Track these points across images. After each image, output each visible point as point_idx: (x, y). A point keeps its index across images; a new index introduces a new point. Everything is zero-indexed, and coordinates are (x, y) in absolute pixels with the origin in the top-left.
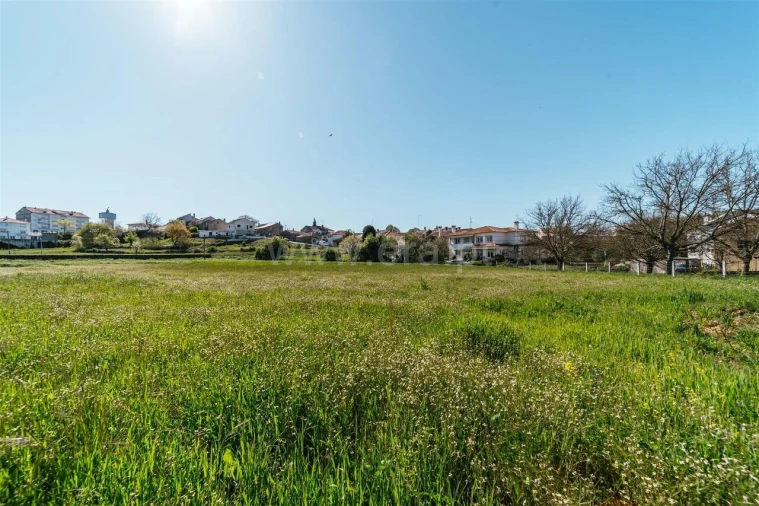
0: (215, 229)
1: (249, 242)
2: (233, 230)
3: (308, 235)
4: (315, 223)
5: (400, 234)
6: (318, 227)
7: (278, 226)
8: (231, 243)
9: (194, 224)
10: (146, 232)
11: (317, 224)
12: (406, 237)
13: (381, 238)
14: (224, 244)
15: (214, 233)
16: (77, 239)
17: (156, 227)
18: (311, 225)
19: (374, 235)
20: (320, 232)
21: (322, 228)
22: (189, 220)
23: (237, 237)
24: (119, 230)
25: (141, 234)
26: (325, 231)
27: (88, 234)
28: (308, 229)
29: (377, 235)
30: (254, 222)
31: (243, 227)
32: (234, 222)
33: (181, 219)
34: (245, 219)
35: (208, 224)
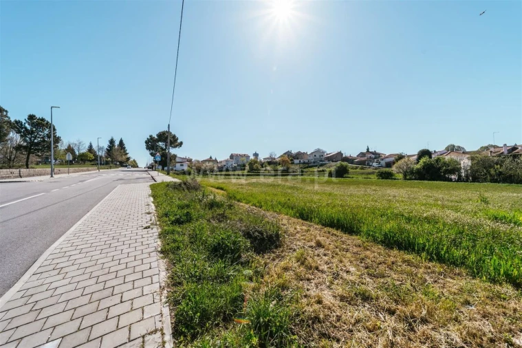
0: (302, 158)
1: (322, 165)
2: (312, 159)
3: (363, 159)
4: (368, 149)
5: (465, 153)
6: (372, 153)
7: (340, 154)
8: (311, 167)
9: (291, 156)
10: (271, 162)
11: (370, 151)
12: (473, 156)
13: (438, 160)
14: (307, 168)
15: (302, 161)
16: (247, 168)
17: (275, 159)
18: (365, 151)
19: (430, 157)
20: (373, 156)
21: (374, 153)
22: (288, 154)
23: (314, 162)
24: (261, 161)
25: (269, 163)
26: (377, 156)
27: (251, 164)
28: (362, 154)
29: (433, 156)
30: (324, 152)
31: (318, 156)
32: (312, 153)
33: (285, 154)
34: (318, 151)
35: (299, 155)
